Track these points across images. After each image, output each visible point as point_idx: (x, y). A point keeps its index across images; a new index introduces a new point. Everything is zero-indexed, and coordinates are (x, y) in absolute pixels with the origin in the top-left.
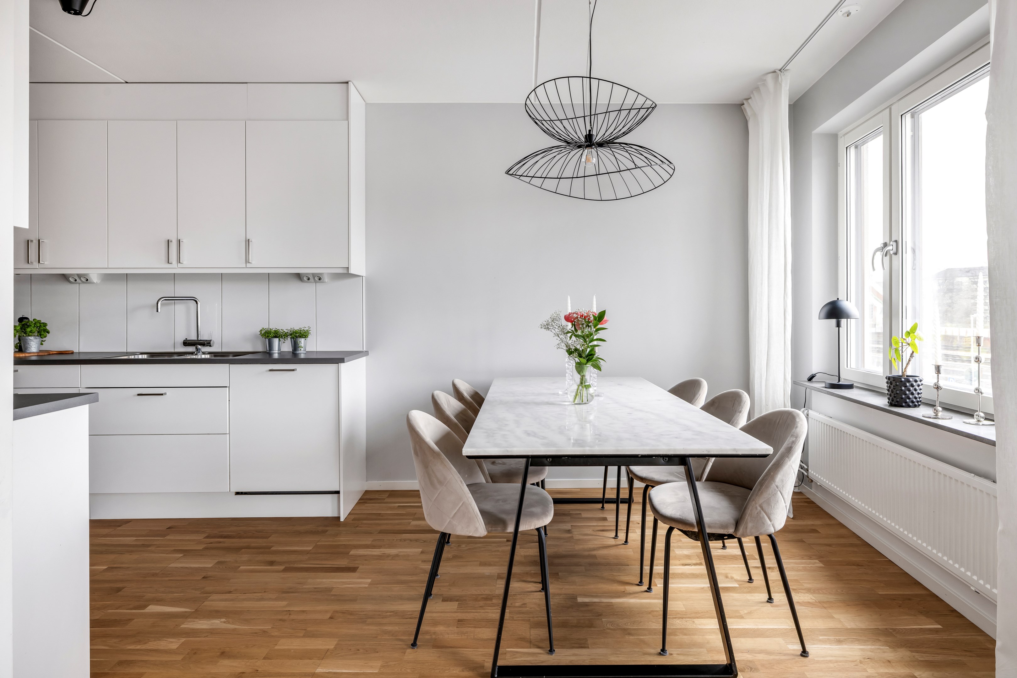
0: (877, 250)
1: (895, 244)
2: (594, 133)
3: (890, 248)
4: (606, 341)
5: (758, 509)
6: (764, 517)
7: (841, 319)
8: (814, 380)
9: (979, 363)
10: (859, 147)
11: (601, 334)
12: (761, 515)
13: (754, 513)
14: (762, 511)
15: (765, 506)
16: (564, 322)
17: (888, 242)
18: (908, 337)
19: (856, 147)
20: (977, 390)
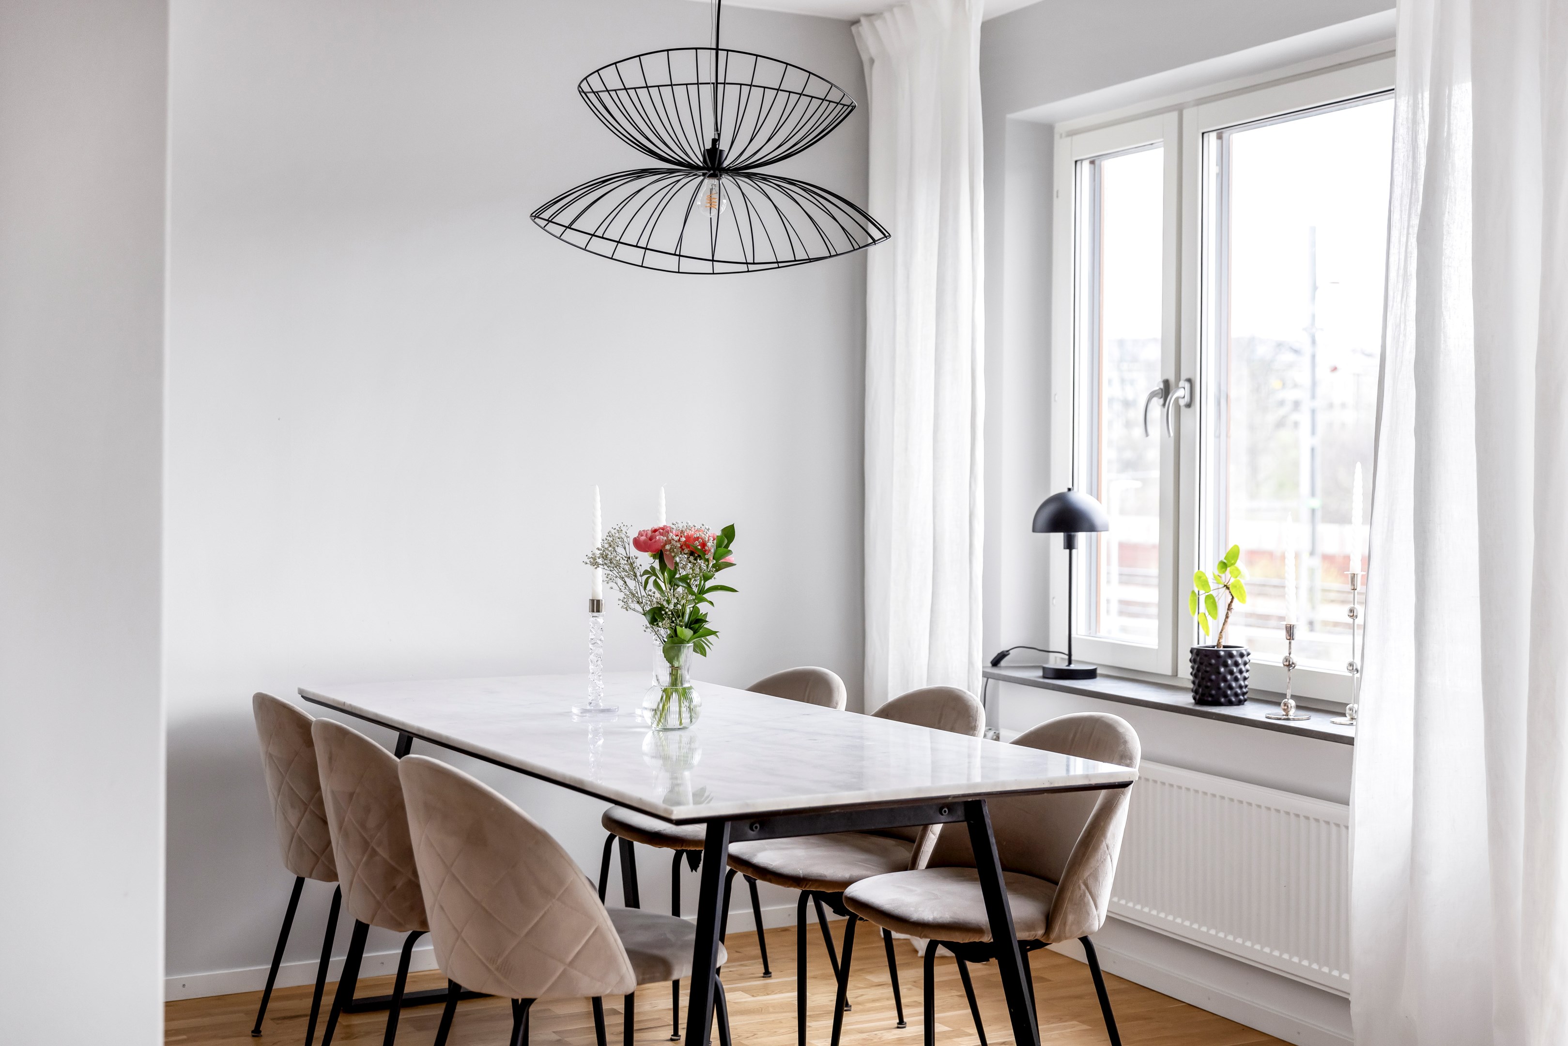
0: (1153, 395)
1: (1187, 385)
2: (724, 145)
3: (1180, 393)
4: (736, 591)
5: (1082, 888)
6: (1089, 903)
7: (1073, 533)
8: (1003, 663)
9: (1354, 619)
10: (1097, 162)
11: (720, 578)
12: (1086, 900)
13: (1076, 896)
14: (1087, 891)
15: (1090, 882)
16: (633, 552)
17: (1172, 379)
18: (1224, 572)
19: (1092, 162)
20: (1351, 666)
